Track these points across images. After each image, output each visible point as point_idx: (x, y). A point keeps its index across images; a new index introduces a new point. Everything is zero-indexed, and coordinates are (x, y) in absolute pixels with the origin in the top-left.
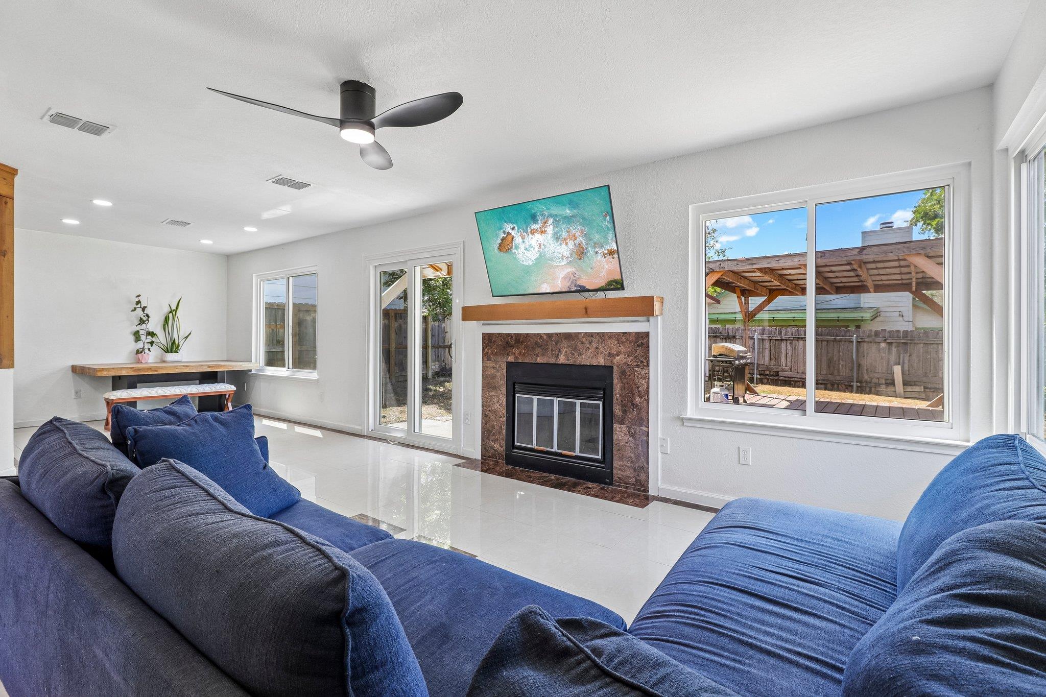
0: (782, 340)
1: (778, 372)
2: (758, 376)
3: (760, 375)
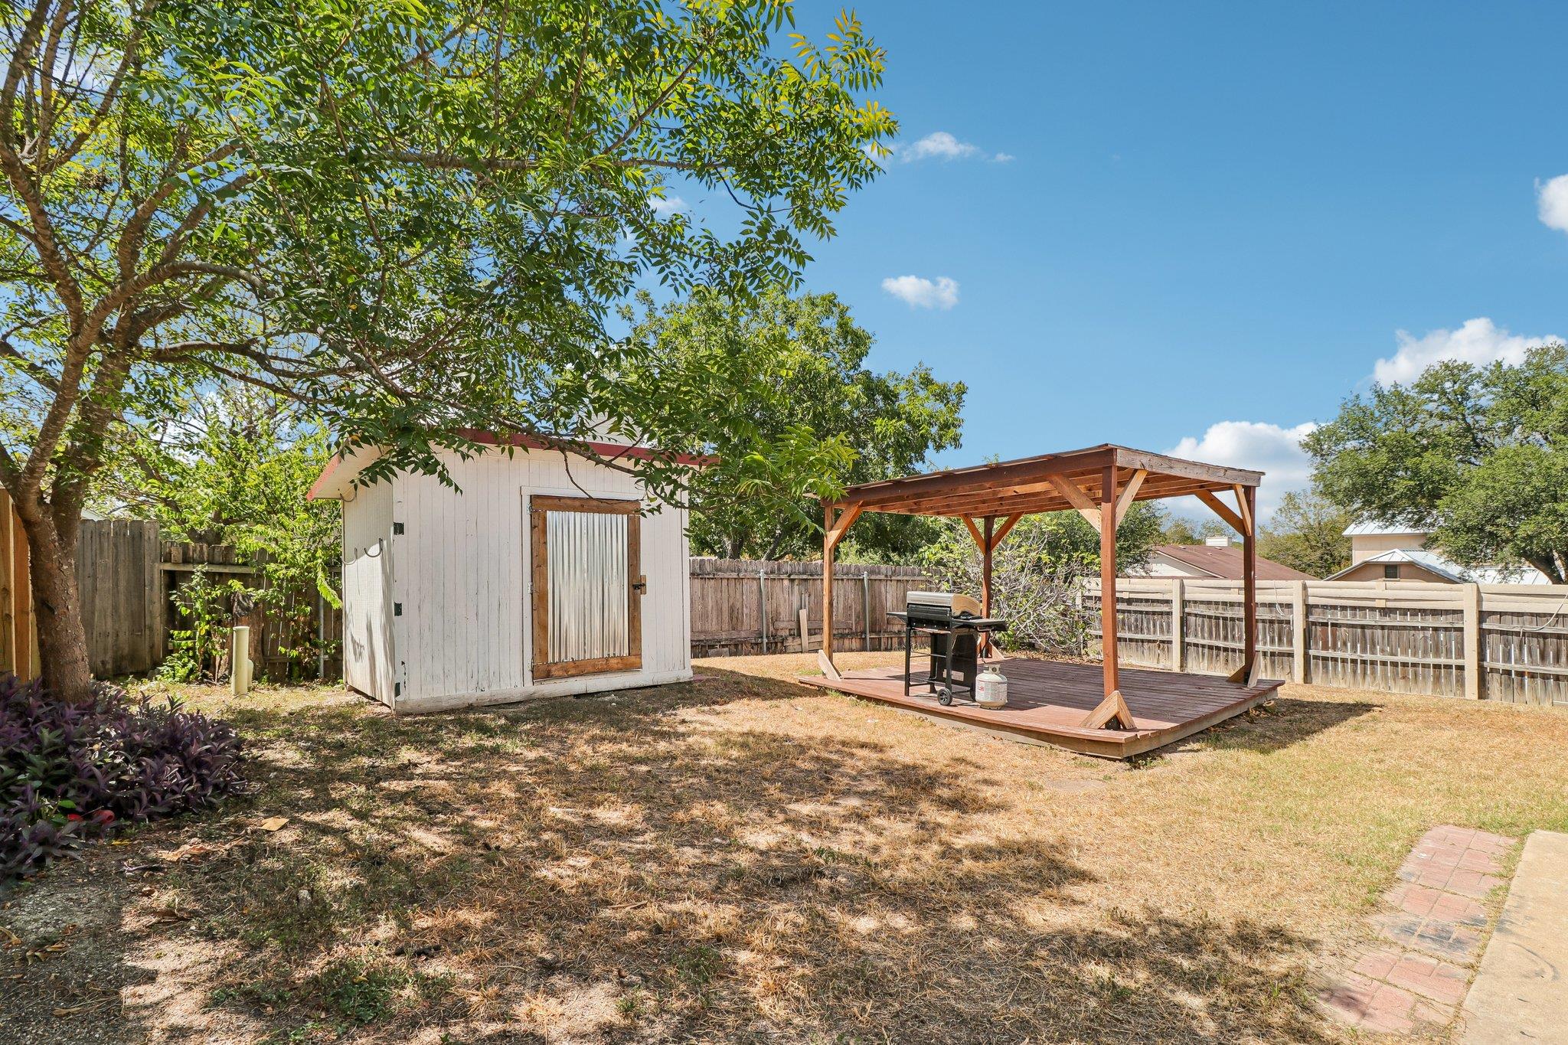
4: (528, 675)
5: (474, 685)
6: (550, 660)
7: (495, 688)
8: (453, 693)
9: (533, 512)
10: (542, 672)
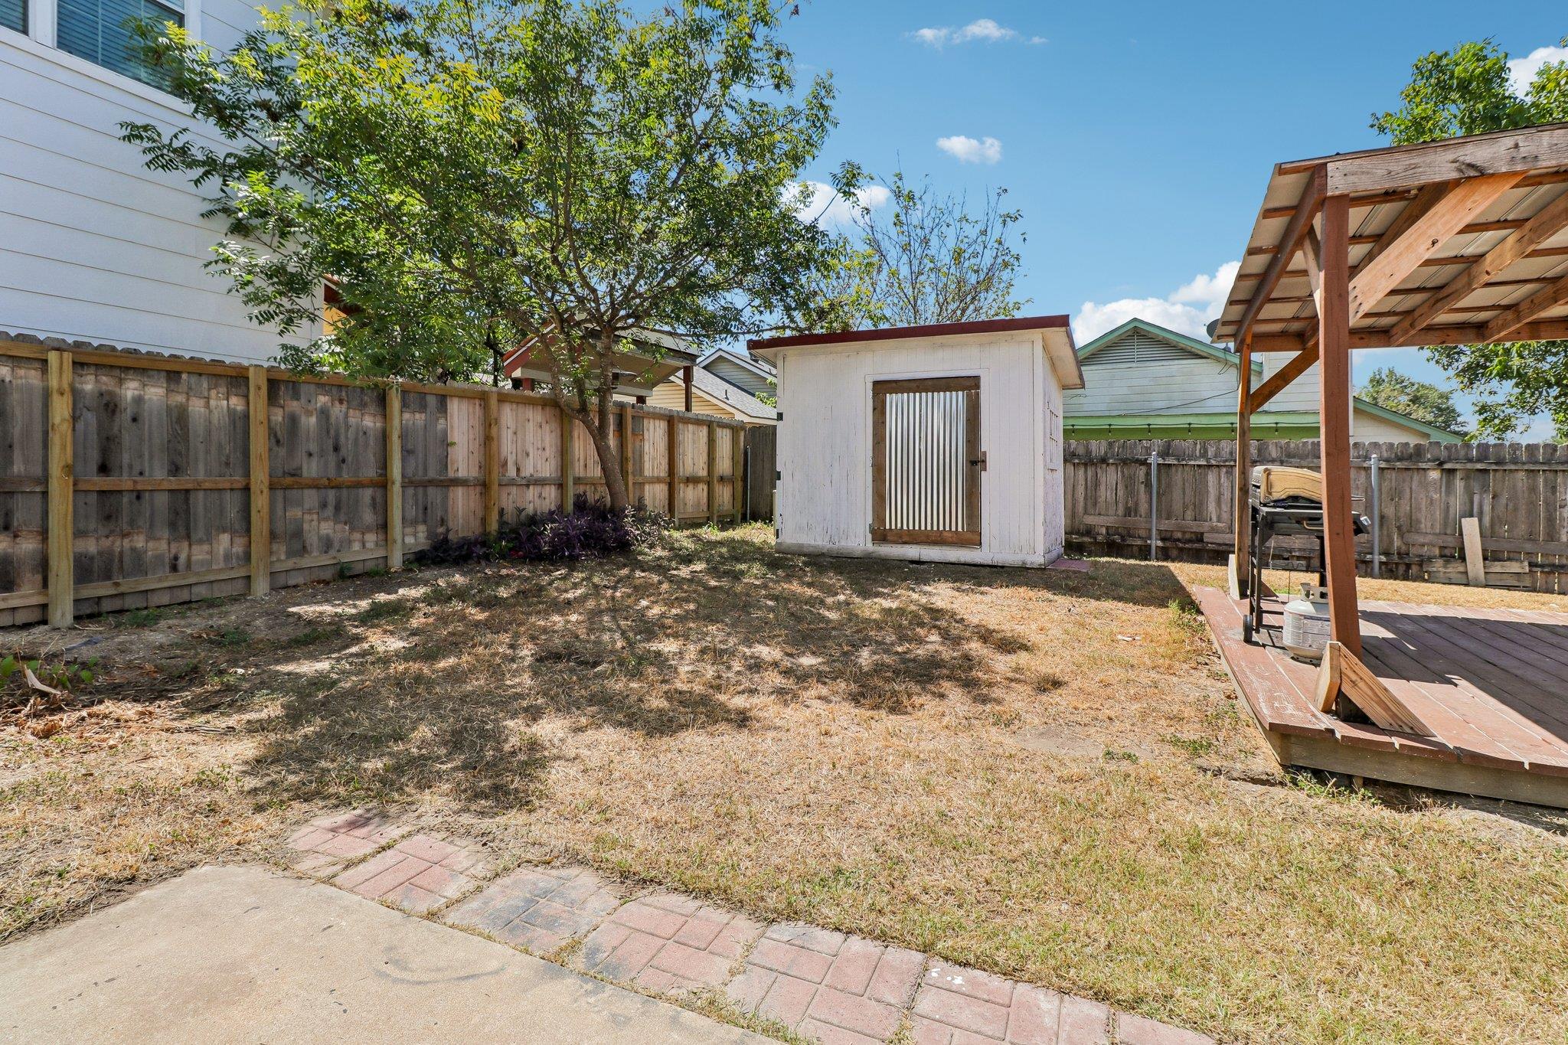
0: (1210, 466)
1: (1202, 534)
2: (1160, 544)
3: (1163, 539)
4: (869, 536)
5: (828, 539)
6: (888, 527)
7: (843, 543)
8: (813, 543)
9: (876, 394)
10: (880, 535)
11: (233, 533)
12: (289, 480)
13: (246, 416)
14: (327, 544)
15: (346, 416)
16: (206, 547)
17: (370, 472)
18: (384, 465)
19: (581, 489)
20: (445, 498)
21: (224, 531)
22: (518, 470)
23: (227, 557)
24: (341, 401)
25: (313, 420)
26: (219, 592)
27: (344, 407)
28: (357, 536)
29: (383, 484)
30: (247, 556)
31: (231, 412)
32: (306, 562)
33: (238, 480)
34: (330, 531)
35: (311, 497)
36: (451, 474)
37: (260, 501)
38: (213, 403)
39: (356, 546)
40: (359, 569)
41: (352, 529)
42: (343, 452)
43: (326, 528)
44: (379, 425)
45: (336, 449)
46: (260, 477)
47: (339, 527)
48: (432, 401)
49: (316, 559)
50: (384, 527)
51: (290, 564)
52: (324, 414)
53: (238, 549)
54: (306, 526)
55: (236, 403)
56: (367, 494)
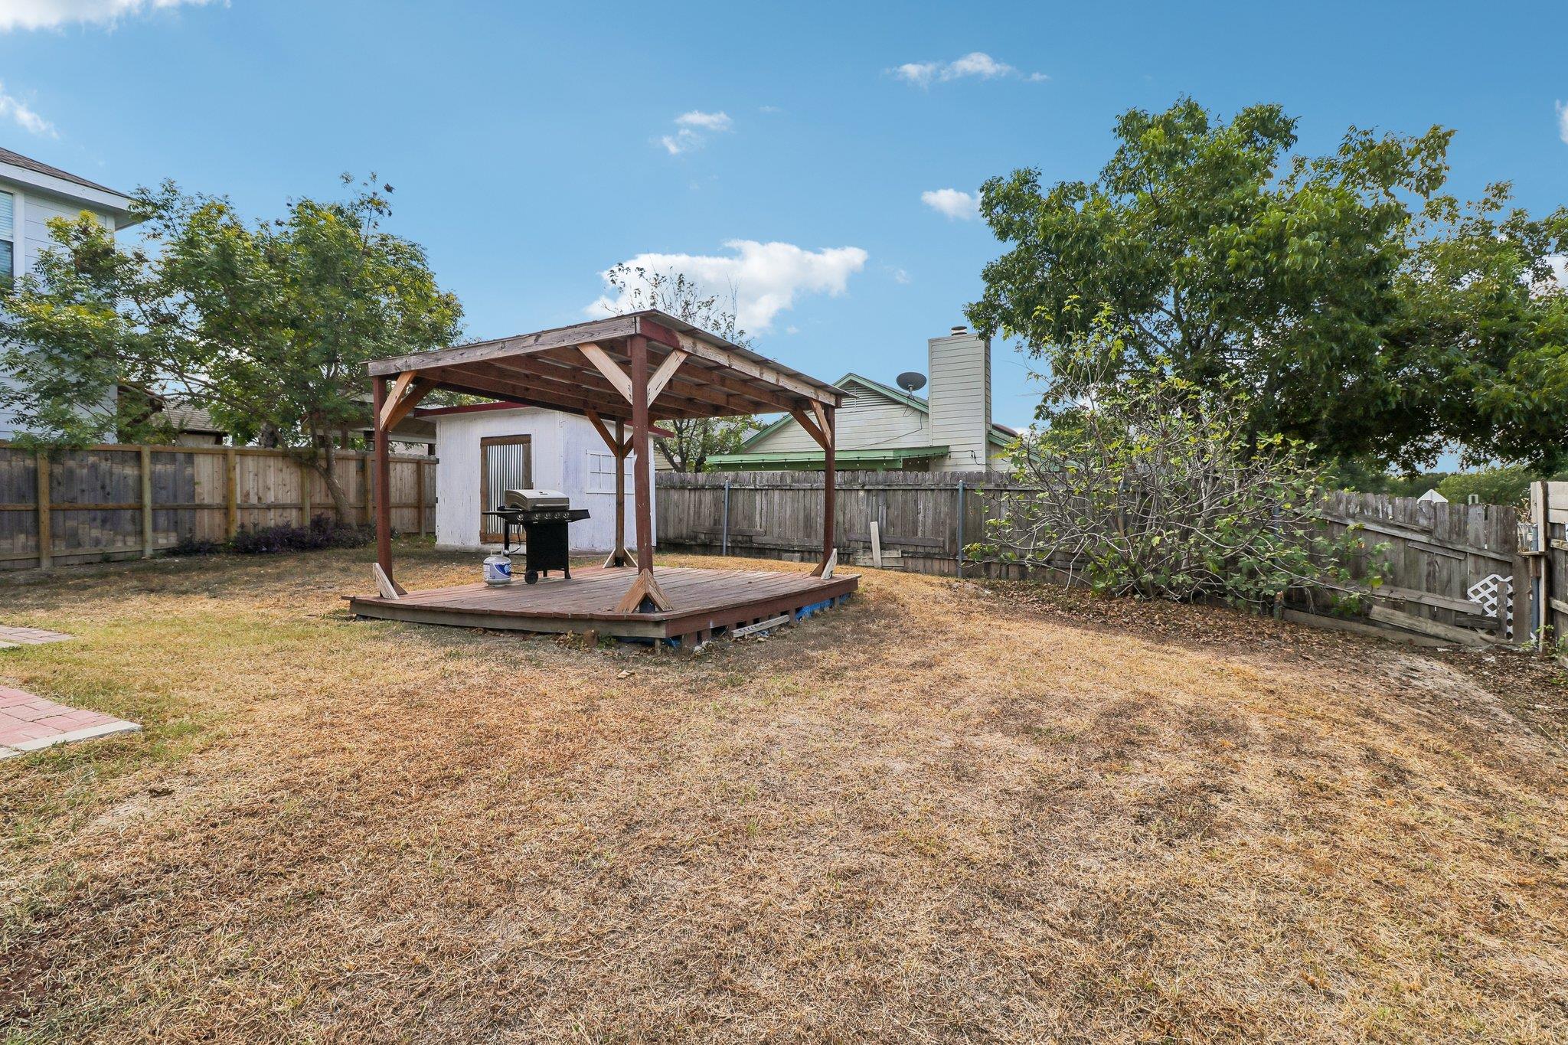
9: (482, 446)
11: (27, 533)
12: (66, 505)
13: (35, 471)
14: (97, 542)
15: (111, 467)
16: (10, 541)
17: (132, 501)
18: (140, 496)
19: (318, 512)
20: (194, 517)
21: (22, 533)
22: (259, 498)
23: (24, 547)
24: (107, 460)
25: (85, 471)
26: (17, 565)
27: (109, 462)
28: (120, 538)
29: (140, 508)
30: (38, 547)
31: (26, 469)
32: (80, 551)
33: (31, 505)
34: (99, 535)
35: (84, 516)
36: (197, 502)
37: (45, 517)
38: (13, 463)
39: (119, 544)
40: (121, 557)
41: (116, 534)
42: (108, 489)
43: (95, 533)
44: (136, 472)
45: (103, 487)
46: (44, 503)
47: (105, 532)
48: (181, 457)
49: (87, 549)
50: (141, 533)
51: (67, 552)
52: (94, 467)
53: (32, 543)
54: (80, 531)
55: (29, 463)
56: (128, 514)
